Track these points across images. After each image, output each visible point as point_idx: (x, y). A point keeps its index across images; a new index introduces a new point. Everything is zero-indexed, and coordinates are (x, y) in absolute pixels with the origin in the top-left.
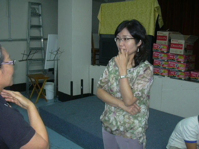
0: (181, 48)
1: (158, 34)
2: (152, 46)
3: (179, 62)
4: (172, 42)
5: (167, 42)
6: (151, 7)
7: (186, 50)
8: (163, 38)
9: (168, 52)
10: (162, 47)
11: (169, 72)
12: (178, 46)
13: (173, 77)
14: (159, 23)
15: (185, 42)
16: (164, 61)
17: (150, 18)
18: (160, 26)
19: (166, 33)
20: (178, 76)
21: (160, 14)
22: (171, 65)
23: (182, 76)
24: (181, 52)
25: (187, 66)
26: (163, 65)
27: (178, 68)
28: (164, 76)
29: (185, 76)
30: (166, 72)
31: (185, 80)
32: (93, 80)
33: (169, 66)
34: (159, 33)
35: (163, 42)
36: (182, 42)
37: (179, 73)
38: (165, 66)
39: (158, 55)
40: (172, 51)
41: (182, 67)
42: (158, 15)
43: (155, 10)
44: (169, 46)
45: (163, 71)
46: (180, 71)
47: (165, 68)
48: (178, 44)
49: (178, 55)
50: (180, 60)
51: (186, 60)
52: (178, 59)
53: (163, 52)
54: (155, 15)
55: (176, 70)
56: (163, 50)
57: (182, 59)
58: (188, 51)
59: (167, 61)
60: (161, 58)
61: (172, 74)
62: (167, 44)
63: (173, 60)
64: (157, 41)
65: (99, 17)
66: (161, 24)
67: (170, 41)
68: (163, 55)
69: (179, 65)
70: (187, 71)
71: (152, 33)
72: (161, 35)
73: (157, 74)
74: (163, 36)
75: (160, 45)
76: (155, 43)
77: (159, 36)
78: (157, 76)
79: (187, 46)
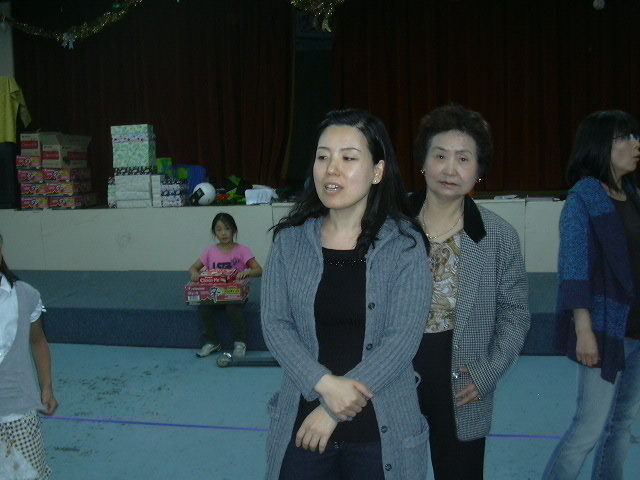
0: (58, 158)
1: (22, 139)
2: (14, 162)
3: (64, 181)
4: (44, 150)
5: (38, 150)
6: (5, 92)
7: (66, 160)
8: (32, 145)
10: (32, 159)
11: (49, 199)
13: (57, 207)
14: (23, 118)
16: (38, 183)
17: (5, 111)
18: (26, 125)
19: (35, 136)
20: (65, 204)
21: (23, 103)
22: (51, 188)
23: (71, 202)
24: (57, 163)
25: (75, 187)
26: (37, 191)
27: (62, 191)
28: (42, 209)
29: (76, 202)
30: (45, 201)
31: (76, 208)
33: (47, 190)
34: (24, 137)
35: (33, 152)
37: (66, 199)
38: (41, 191)
39: (27, 174)
40: (46, 163)
41: (68, 188)
42: (20, 106)
43: (12, 97)
44: (42, 157)
45: (38, 201)
46: (67, 196)
47: (41, 196)
48: (53, 153)
50: (64, 177)
51: (74, 177)
52: (60, 177)
53: (34, 169)
54: (13, 107)
55: (60, 194)
56: (34, 165)
57: (66, 175)
58: (72, 162)
59: (44, 182)
60: (33, 179)
61: (54, 203)
62: (39, 154)
63: (52, 179)
64: (22, 151)
66: (26, 119)
68: (35, 174)
69: (64, 186)
70: (80, 193)
71: (11, 138)
72: (27, 139)
73: (30, 208)
74: (31, 142)
75: (28, 156)
76: (20, 154)
77: (26, 142)
78: (29, 213)
79: (69, 153)
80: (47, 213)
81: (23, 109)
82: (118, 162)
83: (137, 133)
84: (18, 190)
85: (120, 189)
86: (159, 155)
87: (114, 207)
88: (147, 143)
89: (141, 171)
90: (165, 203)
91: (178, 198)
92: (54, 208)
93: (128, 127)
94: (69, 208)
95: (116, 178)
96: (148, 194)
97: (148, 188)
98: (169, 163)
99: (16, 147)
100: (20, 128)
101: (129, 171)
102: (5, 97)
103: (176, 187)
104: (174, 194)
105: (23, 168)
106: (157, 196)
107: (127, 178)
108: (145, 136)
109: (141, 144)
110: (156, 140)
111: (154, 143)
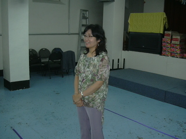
1: (165, 33)
2: (162, 40)
3: (177, 48)
4: (173, 37)
5: (170, 37)
6: (162, 17)
7: (180, 42)
8: (168, 35)
9: (171, 42)
10: (168, 40)
11: (171, 53)
12: (176, 40)
13: (173, 57)
15: (180, 38)
16: (168, 48)
17: (161, 23)
19: (170, 33)
20: (176, 56)
21: (167, 21)
22: (172, 50)
23: (178, 55)
24: (178, 43)
25: (181, 51)
26: (168, 50)
27: (176, 51)
28: (168, 56)
29: (180, 56)
30: (170, 54)
31: (180, 58)
32: (124, 59)
33: (171, 50)
34: (166, 32)
35: (168, 37)
36: (179, 37)
39: (165, 44)
40: (173, 42)
41: (178, 51)
43: (164, 19)
44: (171, 40)
45: (168, 53)
46: (178, 53)
48: (176, 39)
49: (176, 44)
51: (181, 47)
52: (176, 47)
53: (168, 43)
54: (164, 22)
55: (175, 52)
56: (168, 42)
57: (178, 47)
58: (182, 42)
59: (170, 48)
60: (167, 46)
61: (173, 55)
62: (170, 38)
63: (173, 47)
64: (165, 37)
65: (129, 21)
66: (167, 27)
67: (172, 36)
68: (168, 44)
69: (177, 50)
70: (182, 53)
71: (162, 32)
72: (167, 33)
73: (164, 55)
76: (164, 38)
77: (166, 34)
78: (164, 57)
79: (181, 39)
80: (170, 57)
81: (166, 23)
84: (162, 48)
92: (172, 57)
94: (178, 58)
99: (163, 35)
100: (165, 29)
102: (162, 19)
105: (164, 42)
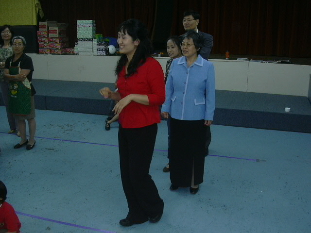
0: (57, 33)
1: (39, 24)
2: (36, 34)
3: (57, 43)
4: (50, 29)
5: (46, 29)
6: (33, 3)
7: (59, 34)
8: (44, 27)
9: (48, 36)
10: (44, 33)
11: (51, 50)
12: (54, 32)
13: (54, 54)
14: (40, 15)
15: (59, 29)
16: (46, 43)
17: (33, 11)
18: (42, 17)
19: (45, 23)
20: (57, 52)
21: (40, 8)
23: (59, 52)
24: (56, 35)
25: (61, 45)
27: (56, 47)
29: (61, 52)
30: (49, 51)
31: (62, 54)
33: (50, 46)
34: (41, 23)
35: (44, 29)
36: (57, 29)
38: (47, 46)
39: (41, 39)
40: (51, 35)
41: (59, 46)
43: (36, 6)
44: (48, 32)
45: (46, 50)
46: (58, 49)
47: (47, 48)
49: (55, 38)
50: (57, 41)
51: (61, 41)
52: (55, 41)
53: (44, 37)
54: (36, 9)
56: (45, 35)
57: (58, 41)
58: (61, 34)
59: (49, 43)
60: (44, 41)
61: (52, 52)
63: (52, 42)
64: (40, 29)
66: (42, 15)
67: (48, 28)
68: (45, 39)
69: (57, 45)
70: (63, 48)
71: (35, 23)
73: (42, 53)
74: (44, 25)
75: (42, 32)
76: (39, 30)
77: (41, 25)
78: (42, 55)
79: (61, 31)
80: (50, 55)
81: (40, 11)
82: (79, 36)
83: (88, 23)
84: (38, 44)
85: (80, 47)
86: (96, 33)
87: (77, 54)
88: (91, 28)
89: (89, 40)
90: (99, 54)
91: (104, 53)
93: (84, 21)
94: (59, 54)
95: (79, 42)
96: (91, 50)
97: (91, 47)
98: (101, 37)
99: (37, 27)
100: (39, 19)
101: (84, 40)
102: (33, 6)
103: (103, 47)
104: (102, 50)
105: (40, 36)
106: (95, 50)
107: (83, 42)
108: (91, 25)
109: (89, 28)
110: (96, 26)
111: (95, 28)
